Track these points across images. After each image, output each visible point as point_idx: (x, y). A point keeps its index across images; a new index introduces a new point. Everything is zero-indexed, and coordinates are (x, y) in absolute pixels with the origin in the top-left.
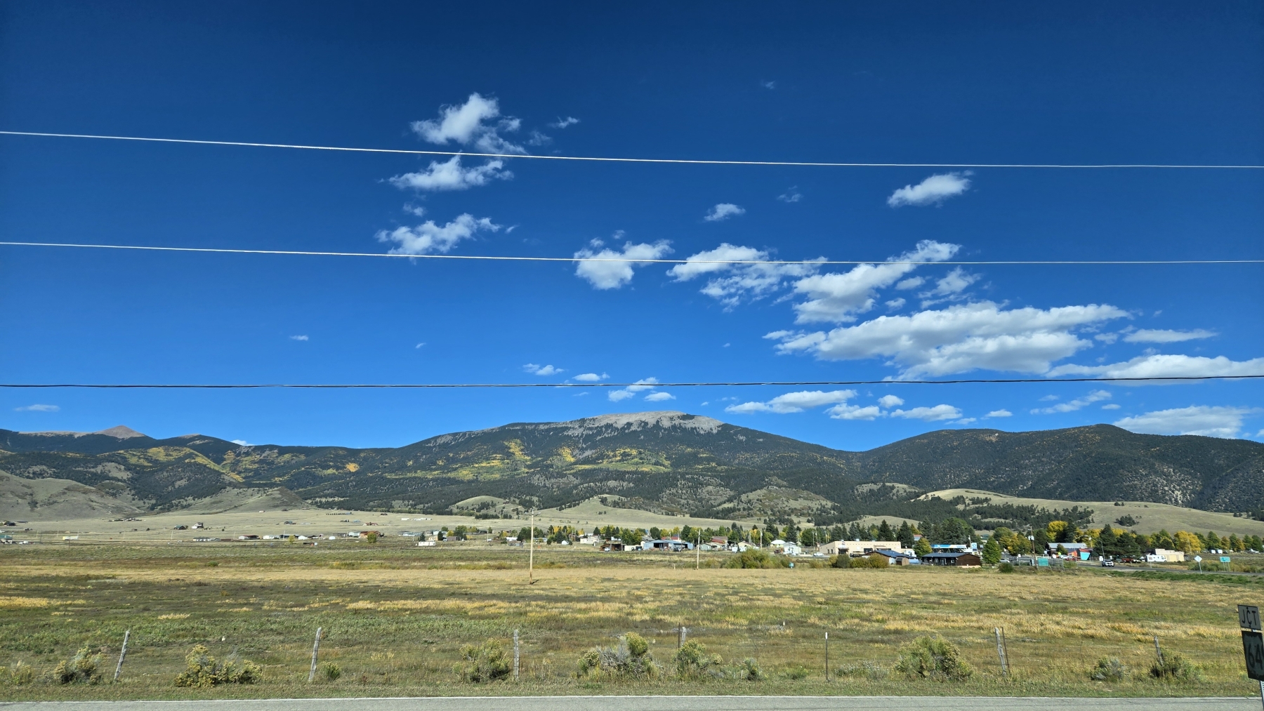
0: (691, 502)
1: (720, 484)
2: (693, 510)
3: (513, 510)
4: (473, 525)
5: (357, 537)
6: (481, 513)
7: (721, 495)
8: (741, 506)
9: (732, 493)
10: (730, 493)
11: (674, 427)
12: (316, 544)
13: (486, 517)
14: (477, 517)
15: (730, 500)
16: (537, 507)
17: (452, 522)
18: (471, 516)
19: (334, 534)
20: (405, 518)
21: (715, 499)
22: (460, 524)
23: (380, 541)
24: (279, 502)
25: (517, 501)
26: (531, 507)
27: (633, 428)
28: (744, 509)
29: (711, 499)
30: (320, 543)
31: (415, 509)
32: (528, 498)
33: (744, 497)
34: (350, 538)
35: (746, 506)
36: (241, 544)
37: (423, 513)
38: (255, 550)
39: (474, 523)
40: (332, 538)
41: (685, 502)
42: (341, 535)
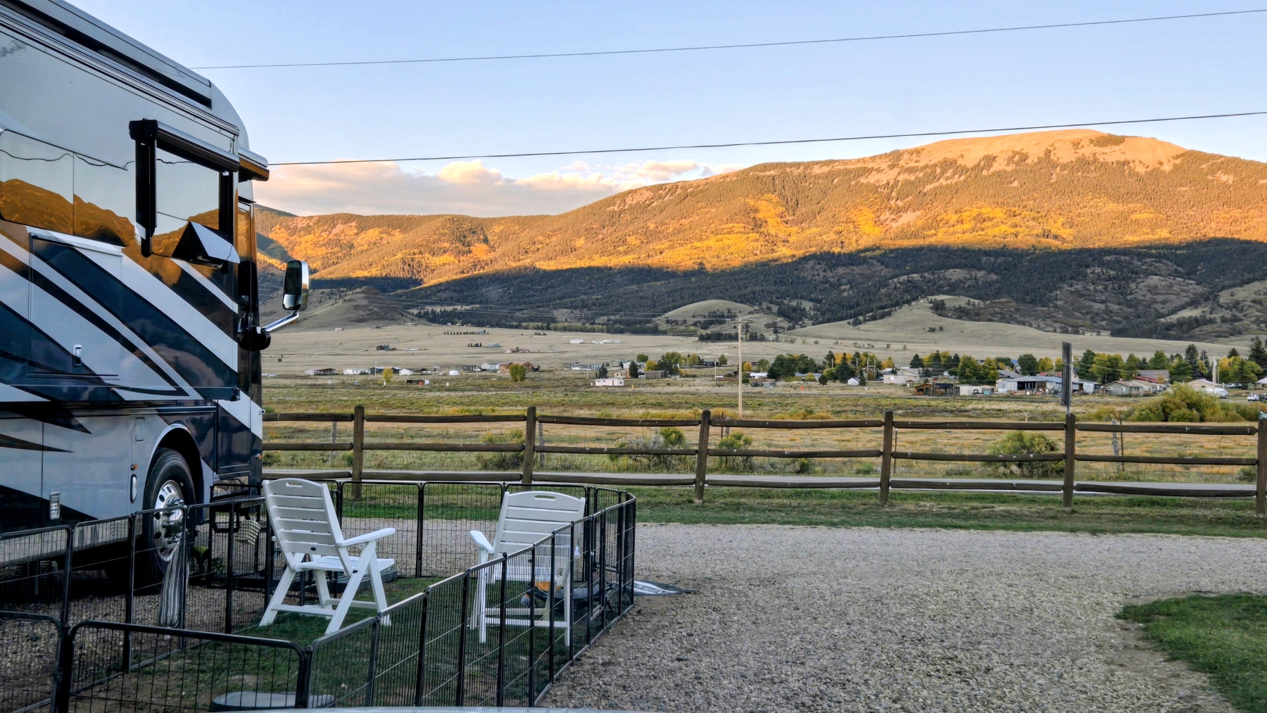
0: (1115, 307)
1: (1176, 271)
2: (1118, 322)
3: (768, 326)
4: (693, 352)
5: (495, 371)
6: (709, 331)
7: (1178, 294)
8: (1217, 316)
9: (1200, 289)
10: (1195, 288)
11: (1083, 163)
12: (427, 382)
13: (718, 337)
14: (703, 339)
15: (1194, 303)
16: (811, 319)
17: (655, 347)
18: (691, 336)
19: (456, 367)
20: (576, 339)
21: (1164, 302)
22: (670, 351)
23: (532, 379)
24: (365, 313)
25: (775, 308)
26: (801, 319)
27: (996, 167)
28: (1224, 320)
29: (1155, 302)
30: (433, 381)
31: (594, 323)
32: (794, 303)
33: (1224, 297)
34: (484, 373)
35: (1228, 314)
36: (309, 382)
37: (608, 331)
38: (330, 392)
39: (697, 348)
40: (453, 373)
41: (1102, 307)
42: (469, 368)
